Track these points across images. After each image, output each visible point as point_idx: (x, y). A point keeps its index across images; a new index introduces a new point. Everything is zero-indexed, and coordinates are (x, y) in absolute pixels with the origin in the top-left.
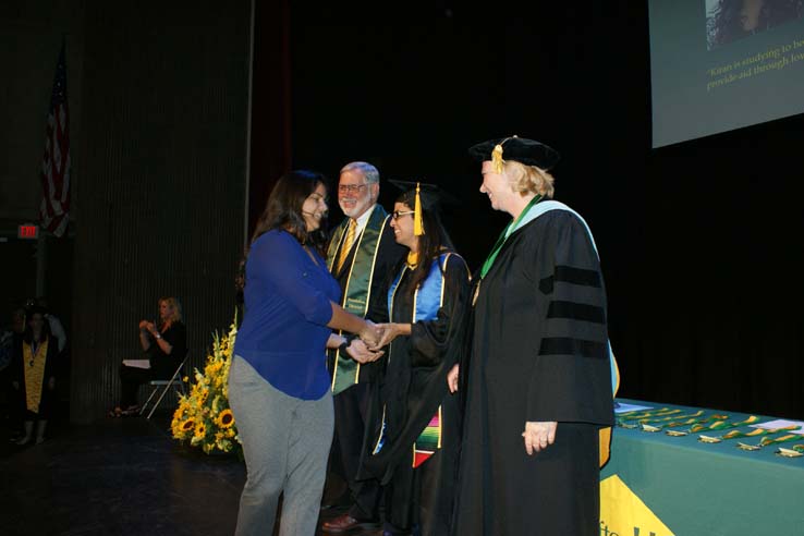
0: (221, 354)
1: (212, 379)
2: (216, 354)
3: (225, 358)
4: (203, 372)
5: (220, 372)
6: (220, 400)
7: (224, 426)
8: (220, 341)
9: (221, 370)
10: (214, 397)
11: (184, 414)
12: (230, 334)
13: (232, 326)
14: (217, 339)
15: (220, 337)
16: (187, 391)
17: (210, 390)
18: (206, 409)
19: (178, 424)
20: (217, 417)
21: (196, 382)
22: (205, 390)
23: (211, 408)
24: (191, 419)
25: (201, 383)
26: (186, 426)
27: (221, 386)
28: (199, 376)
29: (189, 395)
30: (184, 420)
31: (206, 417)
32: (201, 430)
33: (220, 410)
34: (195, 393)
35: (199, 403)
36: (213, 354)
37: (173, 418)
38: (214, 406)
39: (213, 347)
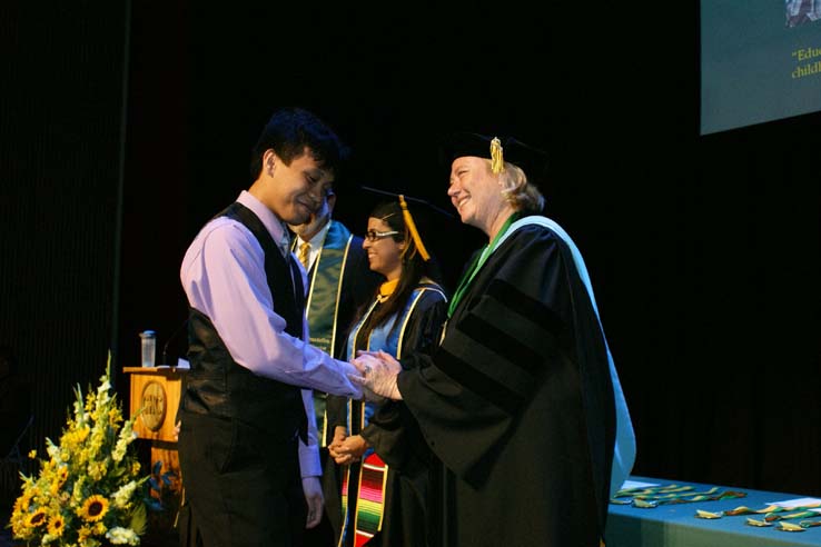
0: (86, 417)
1: (72, 455)
2: (78, 418)
3: (92, 423)
4: (57, 443)
5: (84, 443)
6: (86, 483)
7: (92, 518)
8: (85, 401)
9: (86, 440)
10: (77, 479)
11: (31, 502)
12: (100, 389)
13: (104, 378)
14: (80, 396)
15: (85, 393)
16: (34, 470)
17: (70, 469)
18: (66, 495)
19: (21, 518)
20: (81, 505)
21: (48, 459)
22: (62, 469)
23: (71, 493)
24: (43, 510)
25: (56, 460)
26: (35, 520)
27: (87, 464)
28: (52, 450)
29: (37, 477)
30: (30, 512)
31: (64, 505)
32: (58, 525)
33: (85, 496)
34: (46, 474)
35: (54, 487)
36: (73, 418)
37: (13, 510)
38: (77, 492)
39: (74, 408)
